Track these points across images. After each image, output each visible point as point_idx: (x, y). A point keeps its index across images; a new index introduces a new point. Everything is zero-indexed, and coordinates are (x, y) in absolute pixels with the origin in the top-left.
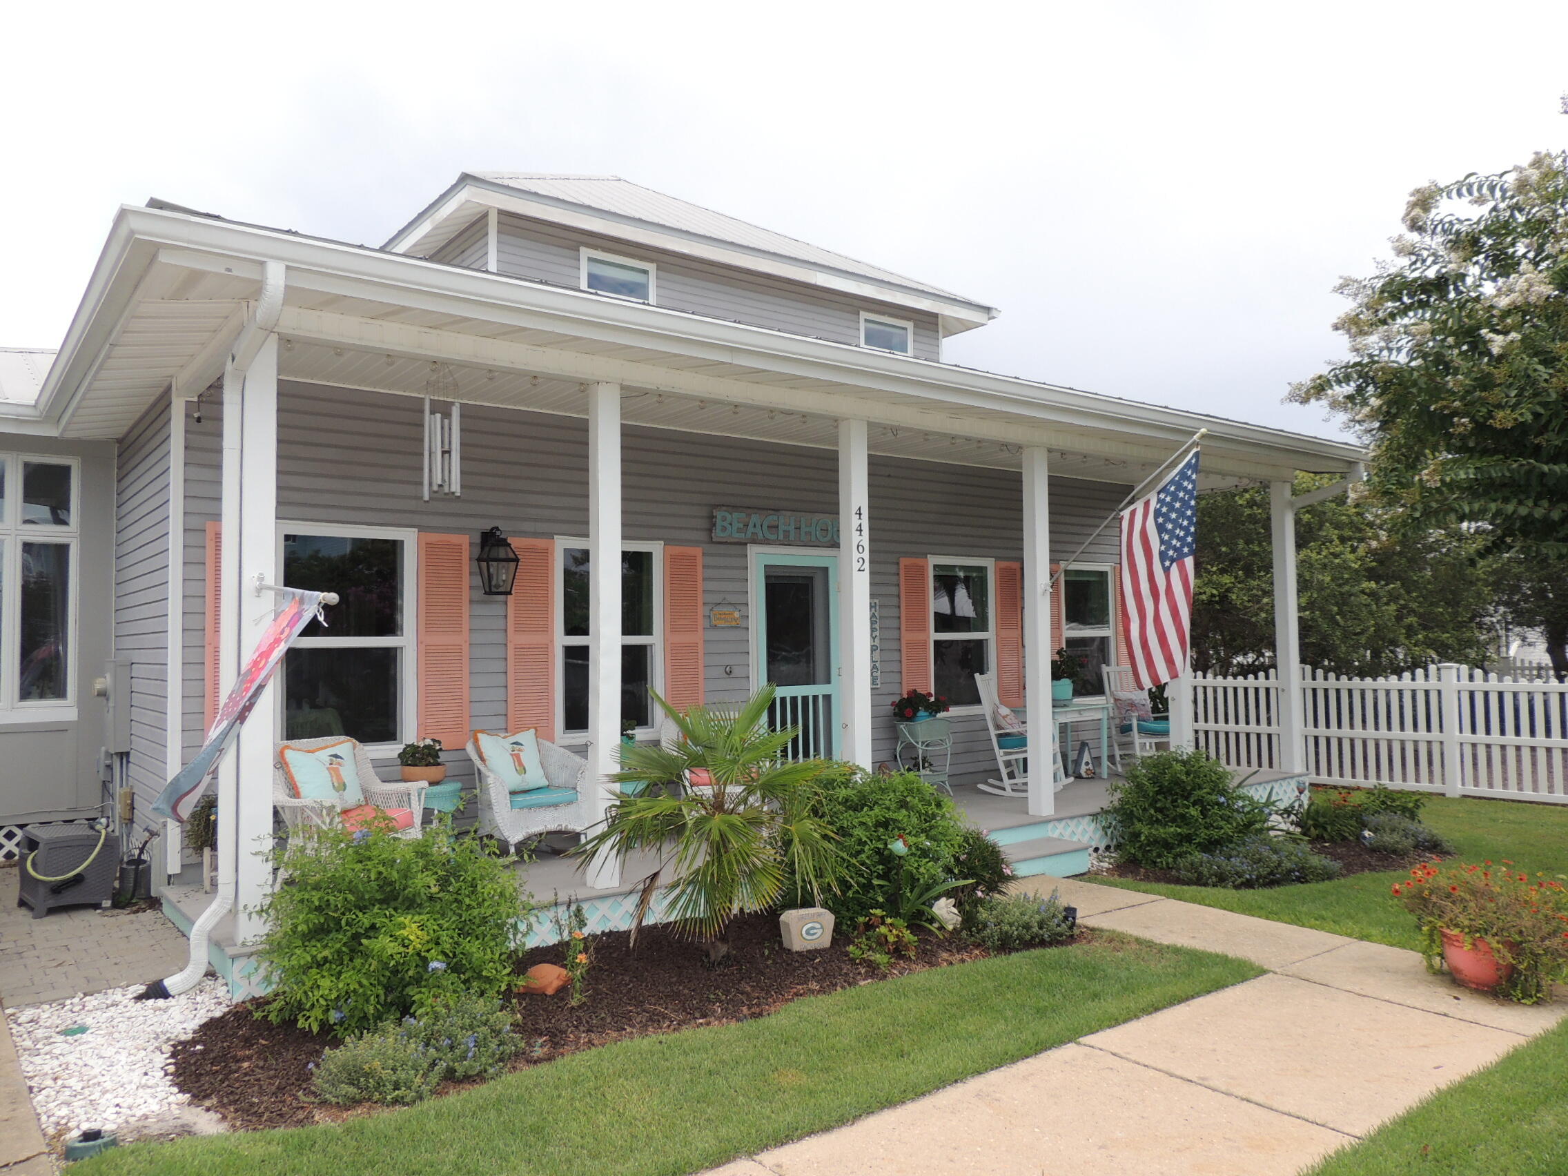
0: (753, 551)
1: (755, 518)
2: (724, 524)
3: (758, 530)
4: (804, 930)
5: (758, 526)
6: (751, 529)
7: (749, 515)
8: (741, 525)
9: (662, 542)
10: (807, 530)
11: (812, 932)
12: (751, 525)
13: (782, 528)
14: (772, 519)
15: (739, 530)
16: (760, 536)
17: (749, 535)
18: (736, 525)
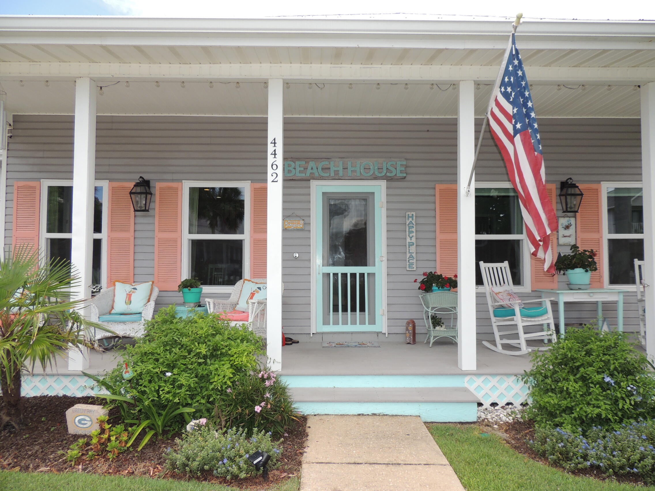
0: (314, 184)
1: (312, 164)
2: (290, 168)
3: (315, 171)
4: (77, 419)
5: (315, 168)
6: (309, 171)
7: (307, 163)
8: (302, 169)
9: (250, 181)
10: (353, 169)
11: (83, 422)
12: (309, 168)
13: (333, 169)
14: (325, 163)
15: (300, 172)
16: (316, 174)
17: (308, 175)
18: (298, 169)
